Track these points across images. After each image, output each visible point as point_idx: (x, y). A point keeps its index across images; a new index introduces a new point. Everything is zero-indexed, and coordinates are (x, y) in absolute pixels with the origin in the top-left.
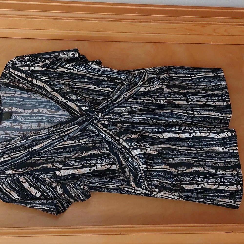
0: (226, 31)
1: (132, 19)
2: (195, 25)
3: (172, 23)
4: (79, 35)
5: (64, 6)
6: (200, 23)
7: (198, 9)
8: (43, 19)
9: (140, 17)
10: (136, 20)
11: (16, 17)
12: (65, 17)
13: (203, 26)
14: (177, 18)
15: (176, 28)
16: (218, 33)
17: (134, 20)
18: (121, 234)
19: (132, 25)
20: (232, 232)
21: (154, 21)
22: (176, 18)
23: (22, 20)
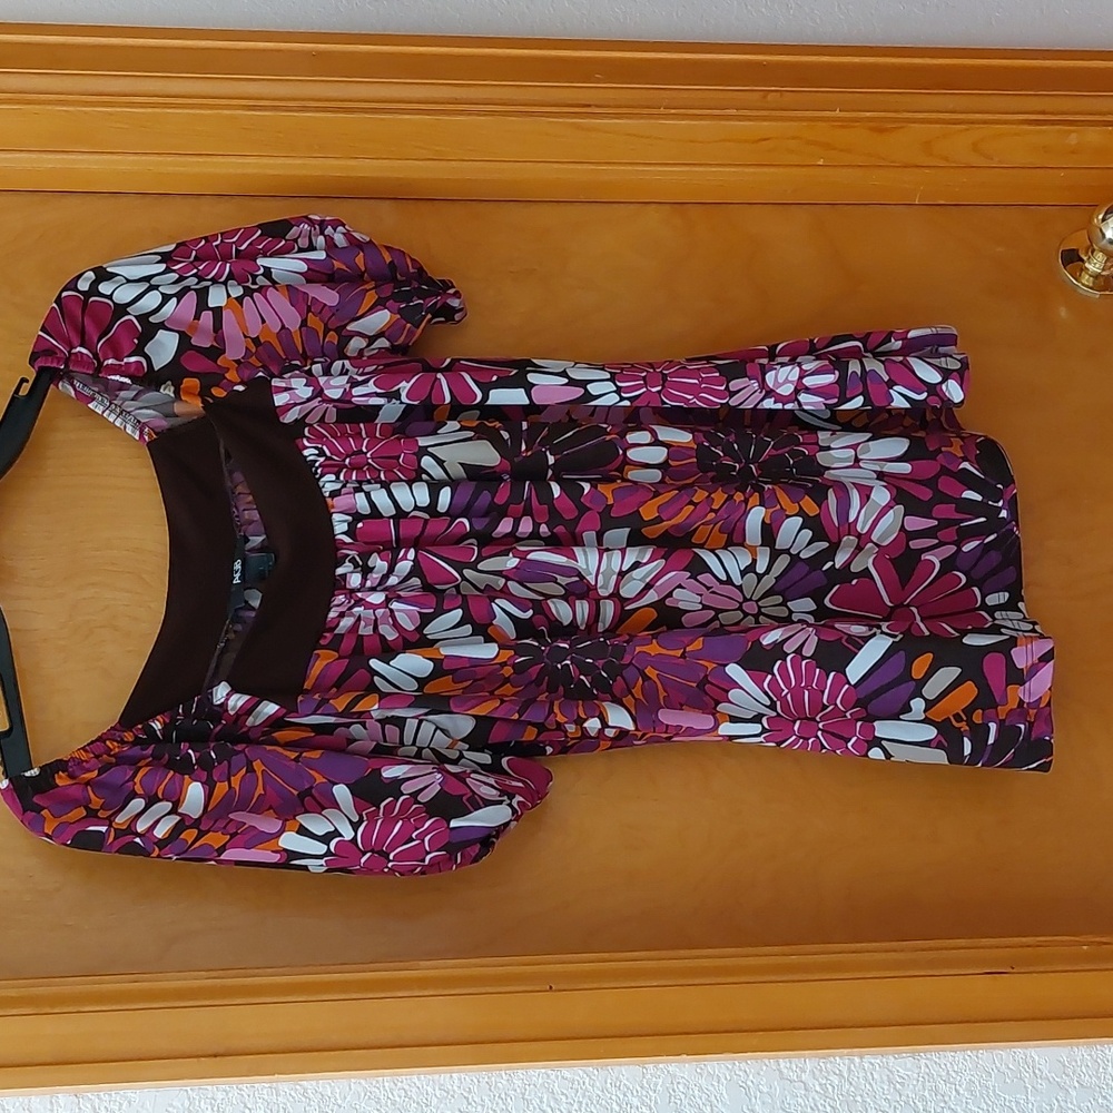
0: (975, 147)
1: (583, 102)
2: (845, 124)
3: (748, 118)
4: (352, 174)
5: (290, 51)
6: (868, 114)
7: (857, 60)
8: (200, 108)
9: (611, 94)
10: (597, 106)
11: (87, 104)
12: (294, 99)
13: (881, 131)
14: (770, 97)
15: (765, 140)
16: (946, 159)
17: (589, 106)
18: (551, 987)
19: (578, 127)
20: (1011, 970)
21: (673, 111)
22: (765, 97)
23: (110, 114)
